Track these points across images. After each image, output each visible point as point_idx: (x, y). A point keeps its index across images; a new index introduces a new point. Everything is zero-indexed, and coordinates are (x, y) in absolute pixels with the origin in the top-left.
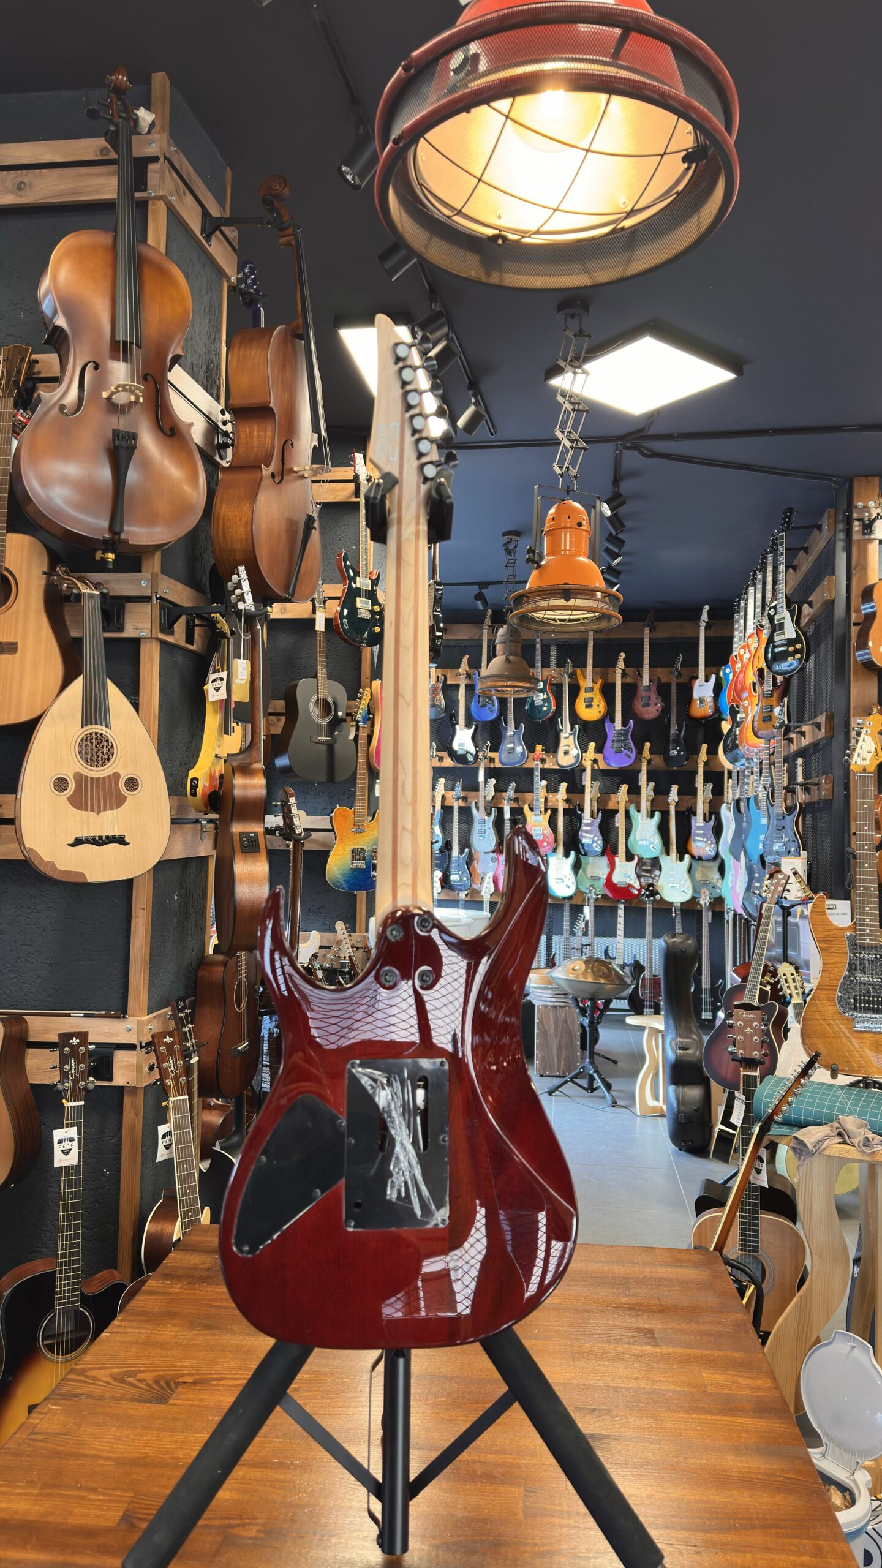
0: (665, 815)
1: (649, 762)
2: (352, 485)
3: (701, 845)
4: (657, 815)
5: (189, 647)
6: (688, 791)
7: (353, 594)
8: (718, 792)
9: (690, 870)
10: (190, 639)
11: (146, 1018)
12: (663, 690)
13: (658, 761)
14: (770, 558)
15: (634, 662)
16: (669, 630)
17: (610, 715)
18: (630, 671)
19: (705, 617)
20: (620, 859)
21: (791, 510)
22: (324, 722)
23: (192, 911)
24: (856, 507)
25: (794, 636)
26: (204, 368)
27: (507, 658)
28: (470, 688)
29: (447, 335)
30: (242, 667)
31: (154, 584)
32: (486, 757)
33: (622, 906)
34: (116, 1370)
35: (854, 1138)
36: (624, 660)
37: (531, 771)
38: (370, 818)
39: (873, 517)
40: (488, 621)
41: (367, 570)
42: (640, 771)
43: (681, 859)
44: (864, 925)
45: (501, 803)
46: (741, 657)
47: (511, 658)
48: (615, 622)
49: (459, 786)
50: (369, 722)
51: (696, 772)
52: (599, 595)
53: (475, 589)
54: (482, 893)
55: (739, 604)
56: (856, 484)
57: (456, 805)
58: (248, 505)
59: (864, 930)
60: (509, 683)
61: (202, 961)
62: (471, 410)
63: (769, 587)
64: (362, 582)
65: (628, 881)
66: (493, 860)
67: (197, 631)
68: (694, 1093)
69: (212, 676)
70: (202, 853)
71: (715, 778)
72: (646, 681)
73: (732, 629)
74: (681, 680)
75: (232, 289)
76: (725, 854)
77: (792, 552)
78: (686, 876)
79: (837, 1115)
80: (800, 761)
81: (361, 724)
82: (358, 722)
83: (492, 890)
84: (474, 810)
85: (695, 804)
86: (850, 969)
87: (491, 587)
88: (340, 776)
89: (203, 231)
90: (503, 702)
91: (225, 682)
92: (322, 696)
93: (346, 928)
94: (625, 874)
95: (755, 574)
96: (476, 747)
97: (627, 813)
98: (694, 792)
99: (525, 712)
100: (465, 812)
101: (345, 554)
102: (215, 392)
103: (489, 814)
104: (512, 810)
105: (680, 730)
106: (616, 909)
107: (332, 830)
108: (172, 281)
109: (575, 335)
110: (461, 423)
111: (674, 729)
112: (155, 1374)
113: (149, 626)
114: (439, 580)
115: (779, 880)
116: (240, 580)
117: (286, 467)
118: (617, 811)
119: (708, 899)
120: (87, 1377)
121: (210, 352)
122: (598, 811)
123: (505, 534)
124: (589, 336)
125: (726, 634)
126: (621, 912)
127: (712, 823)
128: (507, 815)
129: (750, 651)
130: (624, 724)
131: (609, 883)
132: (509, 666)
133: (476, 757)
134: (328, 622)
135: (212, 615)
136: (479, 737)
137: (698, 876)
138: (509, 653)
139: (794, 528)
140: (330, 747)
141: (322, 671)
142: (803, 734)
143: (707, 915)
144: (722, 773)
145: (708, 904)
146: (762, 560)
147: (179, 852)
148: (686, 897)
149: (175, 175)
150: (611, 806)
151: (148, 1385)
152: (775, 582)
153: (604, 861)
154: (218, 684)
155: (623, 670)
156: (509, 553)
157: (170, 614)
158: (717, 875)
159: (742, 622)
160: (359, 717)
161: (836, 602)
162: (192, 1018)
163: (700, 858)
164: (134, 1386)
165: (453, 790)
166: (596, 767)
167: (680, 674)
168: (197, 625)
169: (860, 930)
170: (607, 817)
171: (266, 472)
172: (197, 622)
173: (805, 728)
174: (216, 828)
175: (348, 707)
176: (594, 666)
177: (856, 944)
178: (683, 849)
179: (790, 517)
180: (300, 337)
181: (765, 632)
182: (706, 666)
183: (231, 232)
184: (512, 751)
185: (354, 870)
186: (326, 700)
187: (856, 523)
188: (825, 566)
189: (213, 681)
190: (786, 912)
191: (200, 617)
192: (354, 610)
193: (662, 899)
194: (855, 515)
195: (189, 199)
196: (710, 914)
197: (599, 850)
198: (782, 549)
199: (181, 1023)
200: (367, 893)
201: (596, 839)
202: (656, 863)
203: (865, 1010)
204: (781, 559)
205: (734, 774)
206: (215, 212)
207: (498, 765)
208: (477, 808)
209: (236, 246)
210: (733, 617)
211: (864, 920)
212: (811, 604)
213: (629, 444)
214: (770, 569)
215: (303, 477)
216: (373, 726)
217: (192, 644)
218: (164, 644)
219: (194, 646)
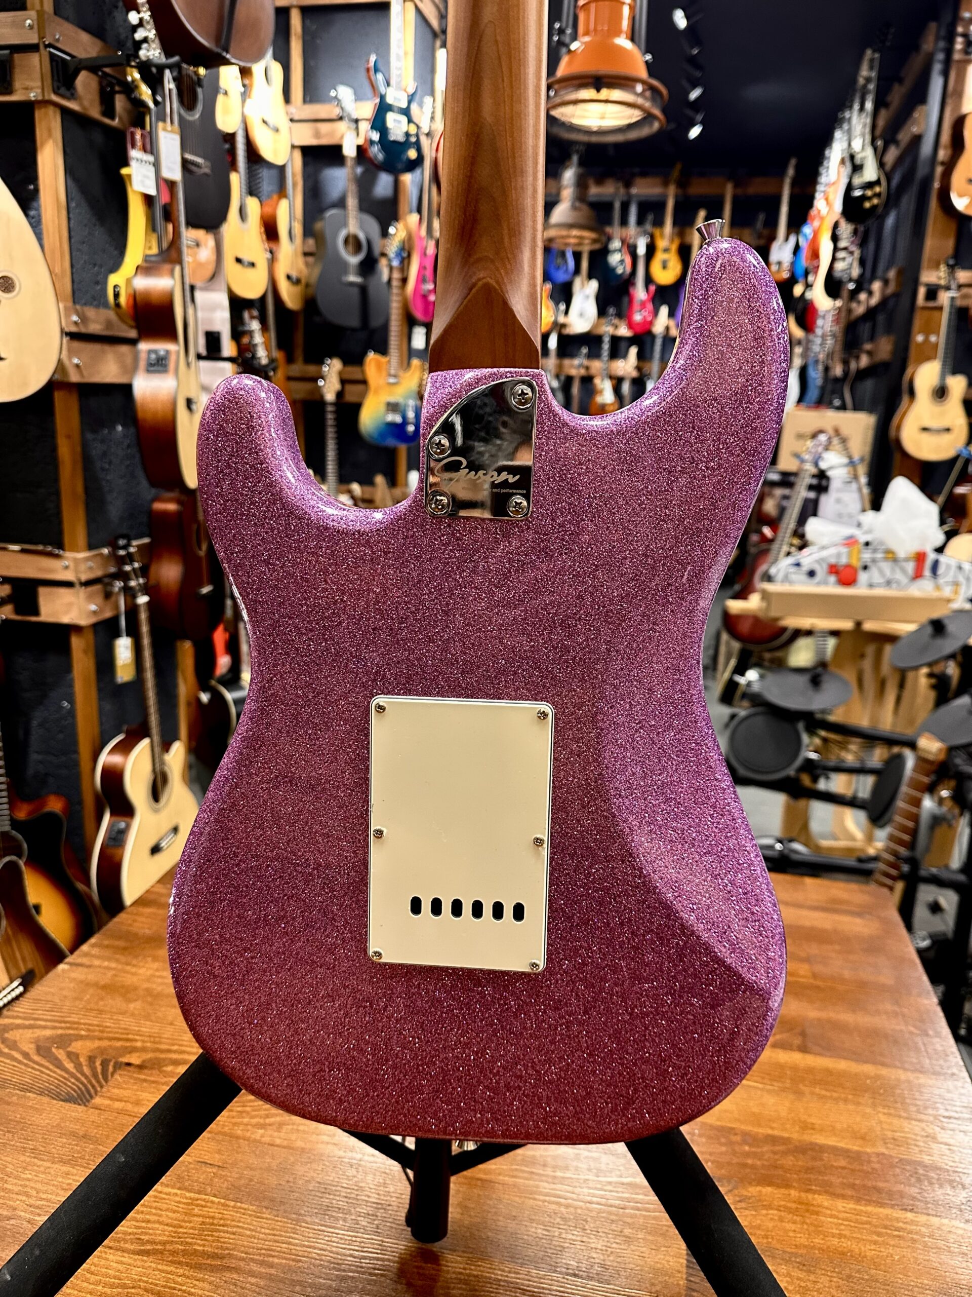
5: (107, 121)
10: (109, 111)
11: (83, 554)
19: (791, 172)
22: (354, 260)
25: (876, 179)
27: (571, 203)
31: (41, 25)
38: (403, 369)
41: (401, 81)
47: (577, 205)
48: (659, 125)
50: (404, 263)
52: (639, 88)
55: (825, 154)
60: (574, 233)
64: (397, 98)
73: (815, 185)
81: (395, 264)
82: (391, 262)
92: (352, 231)
107: (365, 381)
113: (39, 84)
116: (140, 20)
125: (809, 189)
132: (573, 215)
135: (129, 77)
138: (576, 200)
140: (363, 290)
141: (351, 203)
142: (872, 293)
160: (392, 256)
161: (925, 139)
168: (119, 92)
173: (875, 286)
176: (673, 224)
181: (845, 177)
182: (788, 225)
185: (389, 423)
192: (384, 130)
212: (898, 142)
217: (112, 118)
218: (66, 112)
219: (117, 120)
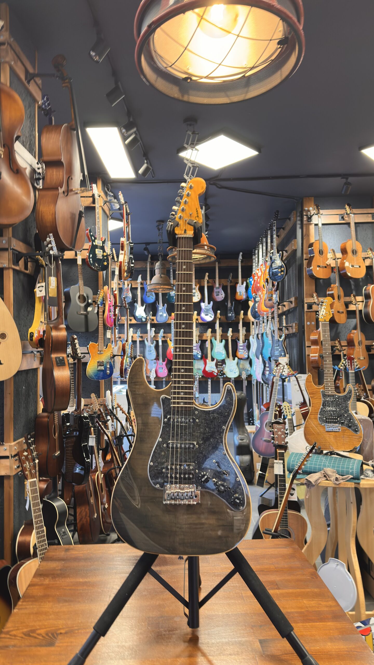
0: (227, 341)
1: (220, 319)
2: (91, 199)
3: (242, 353)
4: (224, 341)
5: (25, 272)
6: (236, 330)
7: (94, 247)
8: (248, 331)
9: (237, 364)
10: (26, 268)
11: (13, 444)
12: (225, 289)
13: (223, 318)
14: (269, 232)
15: (212, 277)
16: (226, 263)
17: (202, 300)
18: (210, 281)
19: (240, 257)
20: (209, 361)
21: (278, 211)
22: (83, 305)
23: (31, 394)
24: (305, 210)
25: (281, 265)
26: (28, 143)
27: (161, 276)
28: (142, 289)
29: (135, 132)
30: (53, 281)
31: (9, 242)
32: (150, 319)
33: (210, 380)
34: (25, 630)
35: (331, 477)
36: (208, 276)
37: (170, 324)
38: (105, 347)
39: (312, 214)
40: (149, 260)
41: (100, 236)
42: (216, 323)
43: (234, 359)
44: (328, 386)
45: (157, 338)
46: (257, 274)
47: (162, 275)
48: (213, 259)
49: (139, 331)
50: (103, 305)
51: (239, 323)
52: (206, 247)
53: (144, 246)
54: (151, 378)
55: (255, 252)
56: (304, 200)
57: (138, 340)
58: (53, 206)
59: (328, 388)
60: (162, 287)
61: (37, 417)
62: (145, 166)
63: (269, 244)
64: (98, 242)
65: (212, 370)
66: (155, 363)
67: (29, 264)
68: (246, 458)
69: (38, 285)
70: (35, 367)
71: (247, 325)
72: (217, 285)
73: (252, 262)
74: (232, 284)
75: (39, 107)
76: (251, 357)
77: (278, 229)
78: (236, 367)
79: (323, 468)
80: (284, 317)
81: (100, 306)
82: (98, 305)
83: (155, 376)
84: (146, 342)
85: (239, 336)
86: (323, 405)
87: (151, 245)
88: (91, 329)
89: (26, 79)
90: (157, 295)
91: (44, 288)
92: (81, 293)
93: (96, 396)
94: (211, 367)
95: (262, 239)
96: (146, 314)
97: (211, 340)
98: (238, 331)
99: (167, 299)
100: (142, 342)
101: (90, 230)
102: (34, 154)
103: (152, 343)
104: (163, 341)
105: (232, 305)
106: (208, 381)
107: (89, 353)
108: (15, 101)
109: (192, 133)
110: (140, 171)
111: (229, 305)
112: (45, 630)
113: (8, 262)
114: (131, 241)
115: (281, 367)
116: (50, 241)
117: (70, 188)
118: (207, 340)
119: (245, 376)
120: (10, 635)
121: (30, 136)
122: (199, 340)
123: (157, 221)
124: (198, 134)
125: (249, 264)
126: (210, 383)
127: (246, 344)
128: (160, 344)
129: (261, 272)
130: (209, 303)
131: (204, 371)
132: (161, 279)
133: (146, 319)
134: (83, 260)
135: (37, 257)
136: (147, 310)
137: (241, 366)
138: (162, 273)
139: (279, 219)
140: (86, 316)
141: (81, 282)
142: (284, 306)
143: (245, 383)
144: (249, 323)
145: (245, 378)
146: (265, 233)
147: (25, 367)
148: (236, 375)
149: (13, 52)
150: (204, 338)
151: (43, 637)
152: (272, 242)
153: (202, 362)
154: (41, 289)
155: (208, 280)
156: (159, 230)
157: (17, 257)
158: (249, 366)
159: (257, 259)
160: (99, 303)
161: (298, 251)
162: (34, 443)
163: (241, 359)
164: (35, 638)
165: (136, 333)
166: (197, 322)
167: (231, 282)
168: (30, 261)
169: (326, 388)
170: (203, 342)
171: (61, 190)
172: (29, 260)
173: (285, 303)
174: (41, 355)
175: (94, 298)
176: (195, 279)
177: (325, 395)
178: (234, 356)
179: (277, 215)
180: (74, 130)
181: (268, 263)
182: (242, 278)
183: (39, 81)
184: (161, 316)
185: (99, 371)
186: (83, 295)
187: (305, 217)
188: (292, 235)
189: (39, 287)
190: (283, 381)
191: (30, 257)
192: (95, 255)
193: (226, 377)
194: (305, 214)
195: (19, 63)
196: (246, 382)
197: (200, 357)
198: (275, 228)
199: (29, 445)
200: (105, 381)
201: (198, 352)
202: (223, 362)
203: (330, 422)
204: (275, 232)
205: (255, 323)
206: (31, 70)
207: (155, 322)
208: (147, 341)
209: (41, 87)
210: (252, 257)
211: (328, 384)
212: (286, 251)
213: (212, 183)
214: (269, 237)
215: (77, 193)
216: (105, 306)
217: (27, 270)
218: (14, 270)
219: (28, 271)
